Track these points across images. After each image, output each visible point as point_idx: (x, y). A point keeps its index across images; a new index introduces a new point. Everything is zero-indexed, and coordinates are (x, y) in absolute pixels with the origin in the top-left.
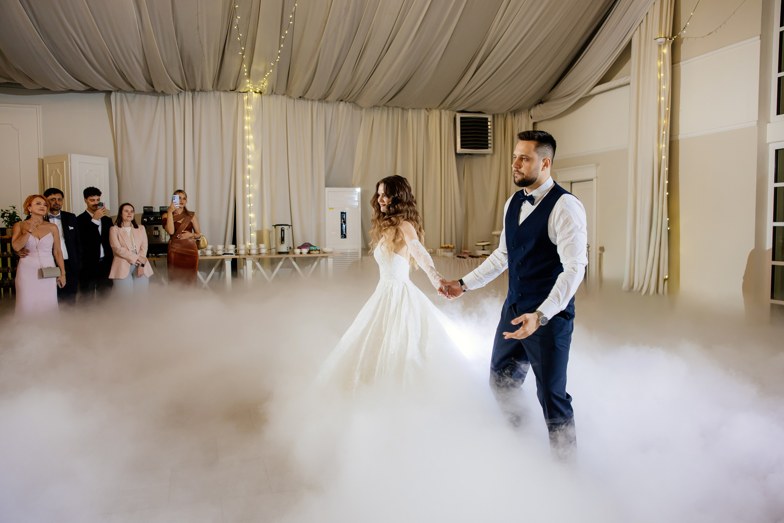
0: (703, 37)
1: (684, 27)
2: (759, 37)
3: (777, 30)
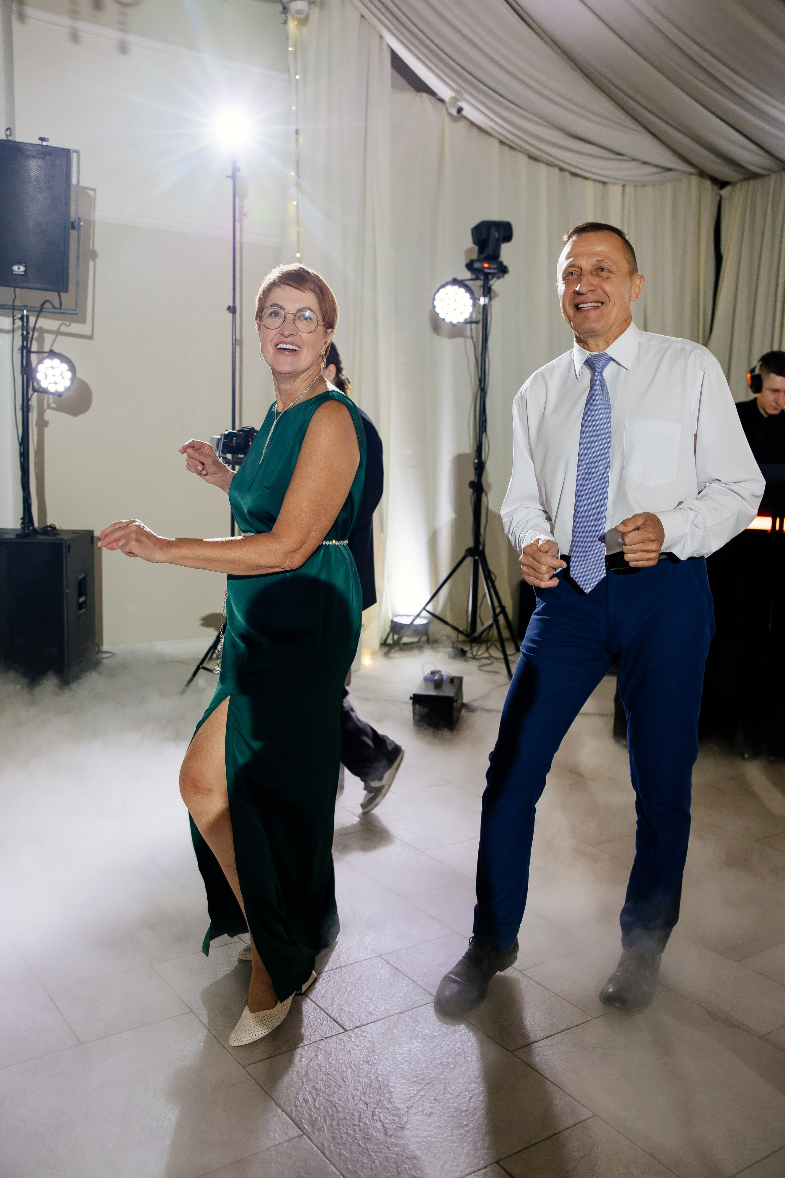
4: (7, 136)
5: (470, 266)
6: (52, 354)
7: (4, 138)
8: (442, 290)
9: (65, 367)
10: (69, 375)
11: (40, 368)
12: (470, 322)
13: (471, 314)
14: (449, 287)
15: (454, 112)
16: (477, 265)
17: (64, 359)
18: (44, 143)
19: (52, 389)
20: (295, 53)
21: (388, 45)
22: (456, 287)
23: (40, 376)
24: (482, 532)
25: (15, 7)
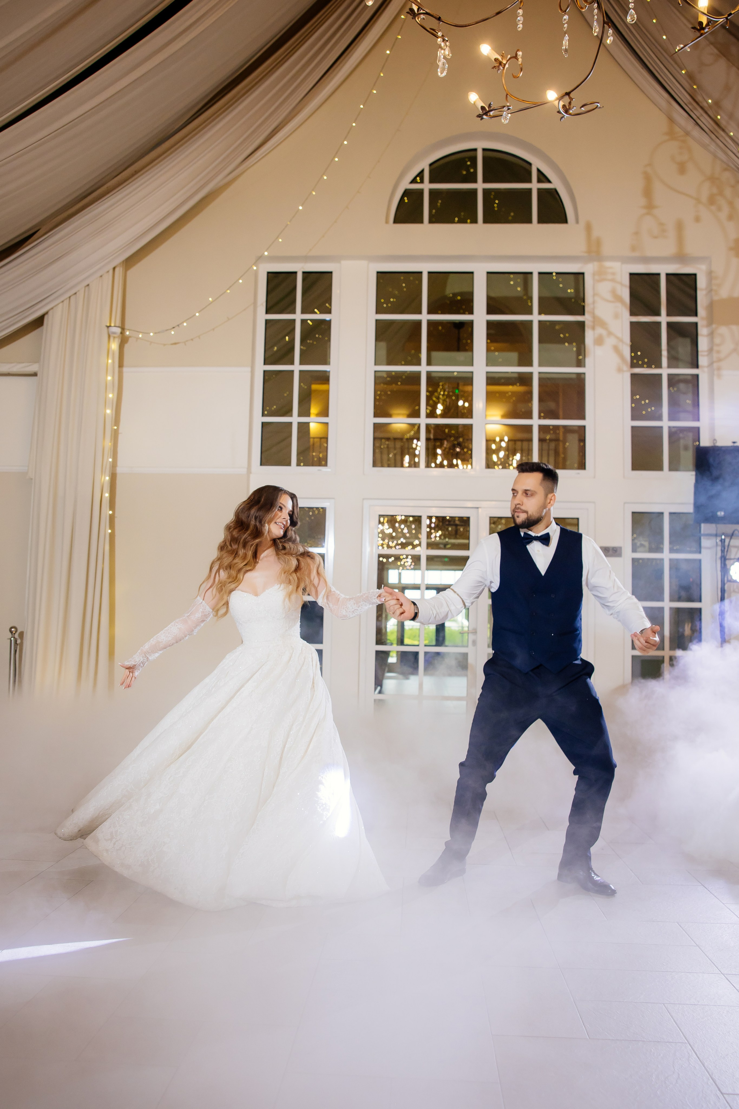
0: (165, 345)
1: (174, 326)
2: (249, 369)
3: (260, 367)
7: (713, 444)
11: (733, 568)
18: (735, 444)
23: (732, 573)
25: (716, 372)
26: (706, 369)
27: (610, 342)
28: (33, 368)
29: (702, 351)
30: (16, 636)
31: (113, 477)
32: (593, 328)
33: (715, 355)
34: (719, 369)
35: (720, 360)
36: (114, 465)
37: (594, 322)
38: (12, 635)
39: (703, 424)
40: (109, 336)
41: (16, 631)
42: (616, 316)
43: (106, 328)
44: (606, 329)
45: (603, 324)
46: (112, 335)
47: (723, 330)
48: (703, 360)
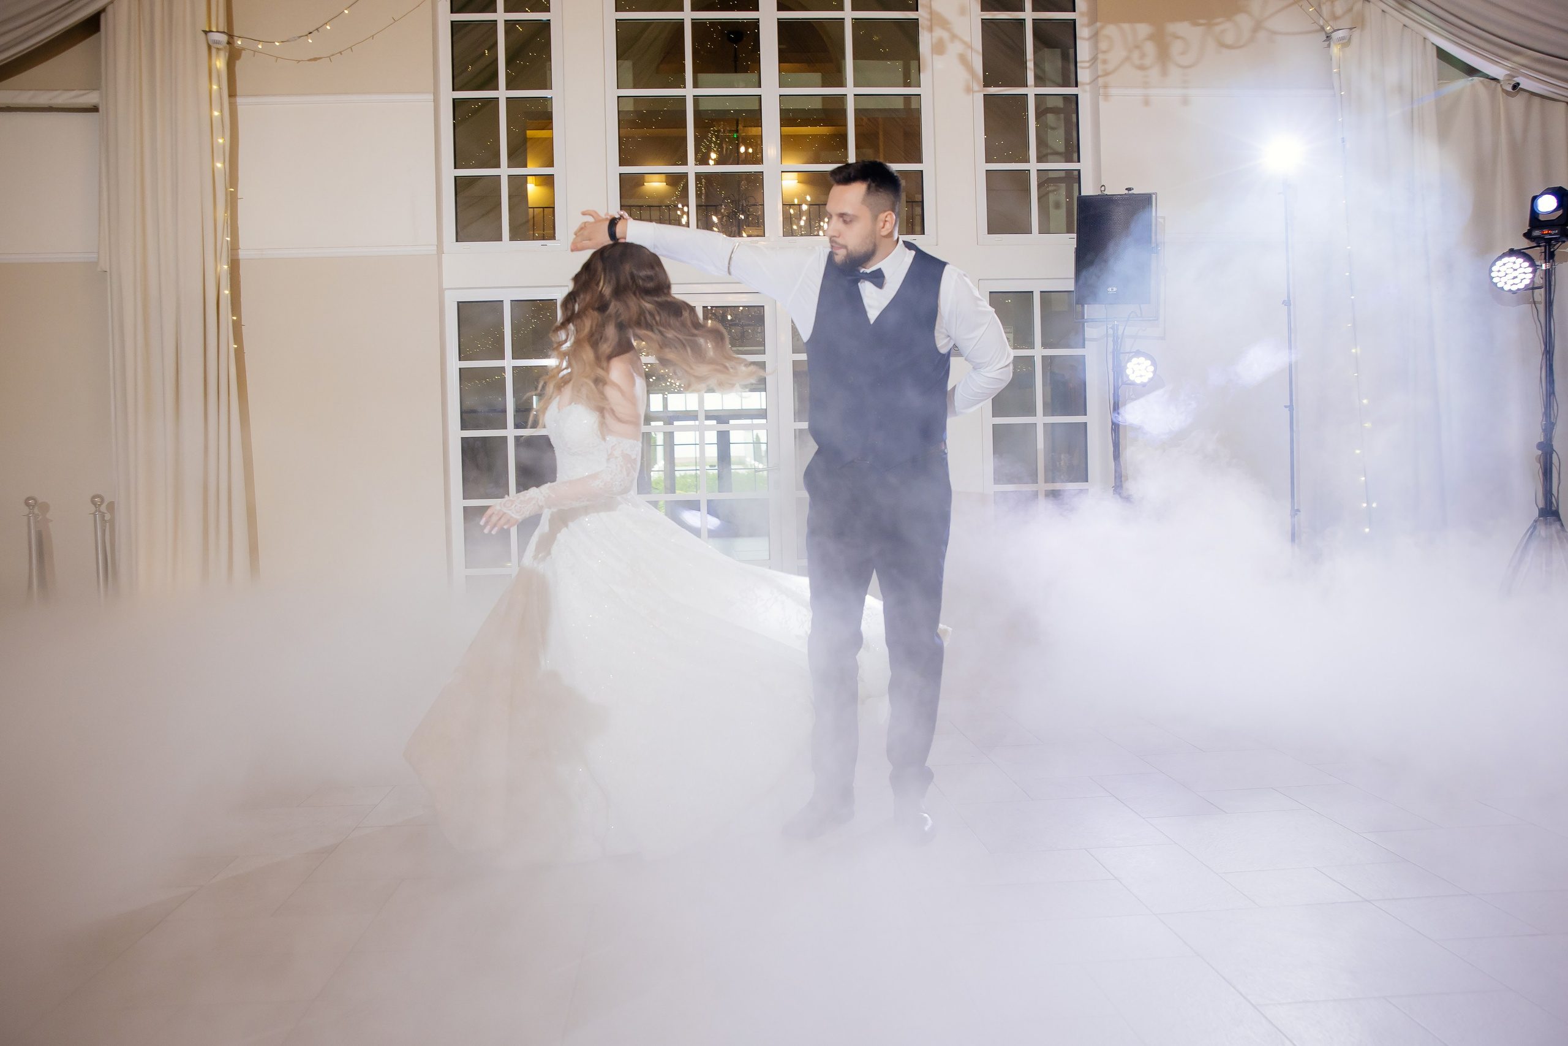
0: (298, 61)
1: (311, 31)
2: (431, 97)
3: (448, 95)
4: (1101, 191)
5: (1528, 235)
6: (1138, 354)
7: (1098, 193)
8: (1499, 263)
9: (1149, 362)
10: (1152, 368)
11: (1129, 365)
12: (1532, 288)
13: (1533, 280)
14: (1506, 260)
15: (1509, 88)
16: (1536, 233)
17: (1148, 356)
18: (1130, 192)
19: (1138, 381)
20: (1339, 73)
21: (1433, 44)
22: (1513, 259)
23: (1128, 371)
24: (1554, 491)
25: (1101, 91)
26: (1087, 88)
27: (954, 49)
28: (91, 98)
29: (1082, 62)
30: (103, 508)
31: (234, 265)
32: (931, 30)
33: (1100, 67)
34: (1106, 87)
35: (1107, 74)
36: (234, 247)
37: (931, 20)
38: (96, 507)
39: (1085, 166)
40: (209, 47)
41: (102, 501)
42: (963, 11)
43: (203, 34)
44: (949, 30)
45: (944, 24)
46: (214, 46)
47: (1111, 30)
48: (1084, 75)
